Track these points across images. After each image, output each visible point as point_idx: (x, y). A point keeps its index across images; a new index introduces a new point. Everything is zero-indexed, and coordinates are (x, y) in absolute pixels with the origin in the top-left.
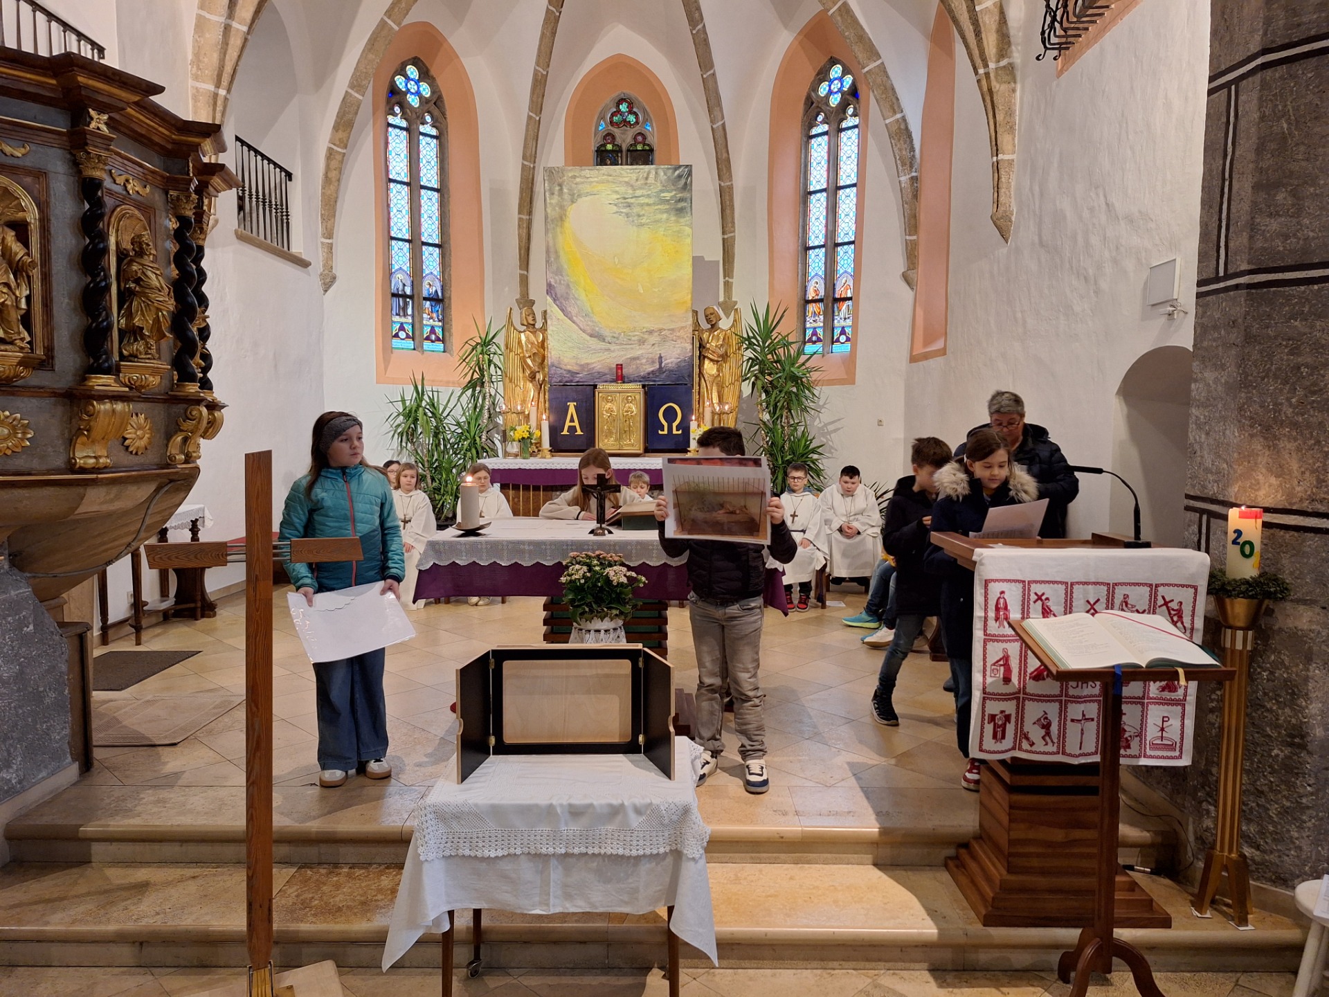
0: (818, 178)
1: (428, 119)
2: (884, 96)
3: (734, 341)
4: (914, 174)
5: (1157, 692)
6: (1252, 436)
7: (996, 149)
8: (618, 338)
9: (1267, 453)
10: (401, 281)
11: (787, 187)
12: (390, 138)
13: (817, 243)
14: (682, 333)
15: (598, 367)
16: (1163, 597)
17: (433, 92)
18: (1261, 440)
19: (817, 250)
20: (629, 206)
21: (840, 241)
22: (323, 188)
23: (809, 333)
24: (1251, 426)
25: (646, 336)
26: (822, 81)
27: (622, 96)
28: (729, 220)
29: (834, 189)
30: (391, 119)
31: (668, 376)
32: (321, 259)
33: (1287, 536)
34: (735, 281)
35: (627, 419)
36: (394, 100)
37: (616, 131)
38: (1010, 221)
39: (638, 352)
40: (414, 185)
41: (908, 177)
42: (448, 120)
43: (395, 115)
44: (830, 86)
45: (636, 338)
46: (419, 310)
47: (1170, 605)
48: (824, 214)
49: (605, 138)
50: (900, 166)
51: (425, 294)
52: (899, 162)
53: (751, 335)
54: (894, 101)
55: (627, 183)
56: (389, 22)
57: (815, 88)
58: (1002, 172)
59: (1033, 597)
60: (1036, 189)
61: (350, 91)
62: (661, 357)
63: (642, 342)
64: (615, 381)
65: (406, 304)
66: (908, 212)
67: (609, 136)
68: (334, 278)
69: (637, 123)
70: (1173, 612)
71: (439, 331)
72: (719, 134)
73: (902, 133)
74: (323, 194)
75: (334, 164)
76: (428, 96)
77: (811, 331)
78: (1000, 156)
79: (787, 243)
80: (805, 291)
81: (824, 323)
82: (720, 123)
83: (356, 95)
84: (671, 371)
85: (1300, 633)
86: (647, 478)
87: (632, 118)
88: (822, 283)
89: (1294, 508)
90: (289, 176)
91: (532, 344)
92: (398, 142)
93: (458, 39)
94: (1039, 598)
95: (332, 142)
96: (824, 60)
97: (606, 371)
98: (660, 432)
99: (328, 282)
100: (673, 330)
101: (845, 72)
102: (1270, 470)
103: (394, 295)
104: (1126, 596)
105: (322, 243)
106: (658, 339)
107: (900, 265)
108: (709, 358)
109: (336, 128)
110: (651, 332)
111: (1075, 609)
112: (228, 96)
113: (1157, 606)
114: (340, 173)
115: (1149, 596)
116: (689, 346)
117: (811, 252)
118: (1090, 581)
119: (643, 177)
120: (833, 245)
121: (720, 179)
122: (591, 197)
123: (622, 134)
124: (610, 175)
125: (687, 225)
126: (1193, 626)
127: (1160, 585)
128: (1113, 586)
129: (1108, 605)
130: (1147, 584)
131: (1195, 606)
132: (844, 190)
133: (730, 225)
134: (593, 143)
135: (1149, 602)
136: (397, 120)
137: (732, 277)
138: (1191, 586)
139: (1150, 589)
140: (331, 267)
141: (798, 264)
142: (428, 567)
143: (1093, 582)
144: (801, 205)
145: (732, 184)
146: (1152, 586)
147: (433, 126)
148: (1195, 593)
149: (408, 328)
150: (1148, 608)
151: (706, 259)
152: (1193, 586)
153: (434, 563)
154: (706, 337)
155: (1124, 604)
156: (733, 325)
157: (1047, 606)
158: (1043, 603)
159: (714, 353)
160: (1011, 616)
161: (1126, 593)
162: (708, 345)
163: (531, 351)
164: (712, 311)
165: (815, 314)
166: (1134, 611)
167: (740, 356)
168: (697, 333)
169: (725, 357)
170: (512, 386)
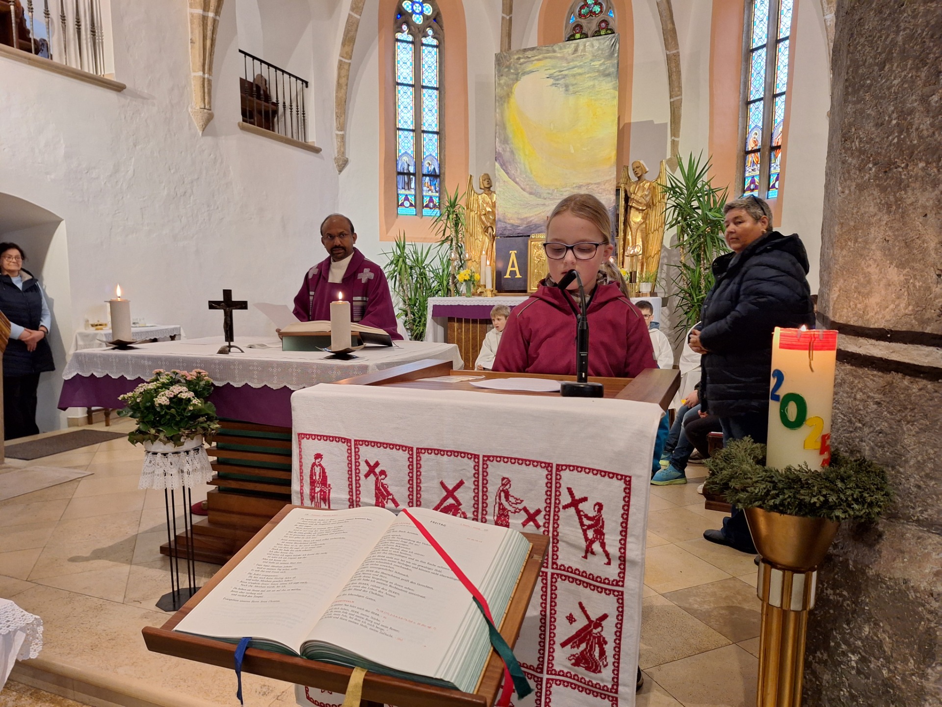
0: (760, 34)
1: (430, 32)
3: (660, 190)
5: (569, 664)
6: (861, 188)
8: (552, 194)
9: (886, 218)
10: (406, 162)
11: (730, 46)
12: (398, 51)
13: (757, 97)
14: (607, 186)
15: (535, 220)
16: (570, 491)
17: (434, 10)
18: (876, 193)
19: (757, 103)
20: (564, 77)
21: (778, 91)
22: (337, 92)
23: (748, 182)
24: (861, 169)
28: (676, 84)
29: (774, 43)
30: (399, 36)
32: (336, 146)
33: (915, 388)
34: (681, 140)
36: (400, 20)
37: (583, 22)
40: (418, 87)
42: (445, 31)
43: (403, 32)
47: (581, 506)
48: (764, 68)
49: (574, 29)
50: (825, 5)
51: (425, 171)
53: (674, 185)
55: (562, 58)
59: (364, 469)
65: (410, 180)
67: (578, 27)
68: (346, 162)
69: (601, 12)
71: (436, 200)
72: (664, 7)
74: (336, 96)
76: (430, 14)
77: (750, 179)
79: (730, 100)
80: (745, 143)
81: (760, 171)
83: (356, 16)
85: (912, 595)
87: (597, 9)
88: (760, 133)
89: (928, 330)
90: (307, 83)
91: (487, 204)
92: (404, 54)
94: (372, 469)
95: (341, 55)
99: (342, 164)
100: (599, 184)
102: (888, 252)
103: (399, 173)
104: (506, 482)
105: (337, 135)
108: (634, 207)
109: (343, 44)
110: (580, 187)
111: (424, 495)
112: (218, 18)
113: (561, 507)
114: (348, 79)
115: (547, 486)
116: (613, 197)
117: (751, 105)
118: (447, 449)
119: (576, 50)
120: (771, 97)
121: (667, 49)
122: (531, 75)
123: (588, 23)
124: (548, 51)
125: (614, 88)
126: (625, 553)
127: (564, 468)
128: (483, 460)
129: (478, 493)
130: (542, 463)
131: (627, 515)
132: (782, 43)
133: (677, 89)
134: (564, 35)
135: (546, 497)
136: (405, 36)
137: (678, 137)
138: (617, 475)
139: (546, 472)
140: (344, 153)
141: (739, 118)
142: (70, 378)
143: (451, 451)
144: (744, 63)
145: (678, 52)
146: (552, 467)
147: (434, 37)
148: (627, 491)
149: (412, 199)
150: (546, 508)
151: (655, 123)
152: (622, 476)
153: (78, 374)
154: (632, 189)
155: (503, 494)
156: (659, 177)
157: (383, 485)
158: (377, 479)
159: (638, 202)
160: (332, 495)
161: (506, 476)
162: (633, 196)
163: (485, 210)
164: (638, 165)
165: (753, 163)
166: (520, 510)
167: (664, 205)
168: (622, 186)
169: (650, 205)
170: (472, 239)
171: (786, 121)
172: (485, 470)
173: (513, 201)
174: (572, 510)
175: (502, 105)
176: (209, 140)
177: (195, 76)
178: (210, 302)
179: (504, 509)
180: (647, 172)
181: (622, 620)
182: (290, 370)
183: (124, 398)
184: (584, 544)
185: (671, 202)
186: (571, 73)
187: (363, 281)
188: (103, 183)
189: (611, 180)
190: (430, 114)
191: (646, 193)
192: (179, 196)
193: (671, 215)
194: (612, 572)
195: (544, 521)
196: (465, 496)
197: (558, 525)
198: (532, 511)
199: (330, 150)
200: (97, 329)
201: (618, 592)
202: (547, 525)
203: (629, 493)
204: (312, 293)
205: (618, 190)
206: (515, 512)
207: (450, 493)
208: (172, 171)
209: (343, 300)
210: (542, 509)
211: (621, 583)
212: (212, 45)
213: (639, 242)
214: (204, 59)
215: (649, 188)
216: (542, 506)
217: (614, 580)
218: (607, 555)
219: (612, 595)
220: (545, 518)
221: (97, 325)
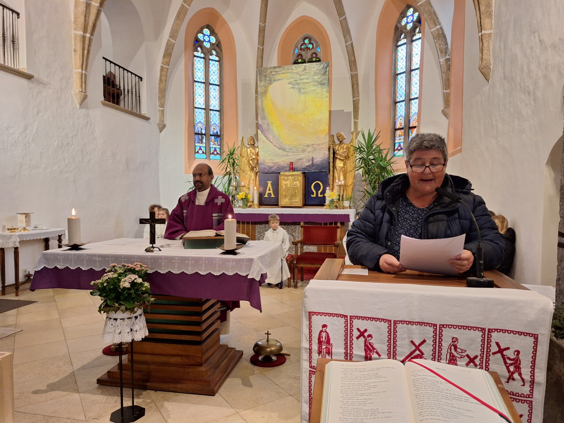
0: (401, 66)
1: (214, 52)
2: (430, 17)
3: (352, 149)
4: (448, 57)
7: (481, 27)
8: (292, 149)
10: (200, 127)
11: (386, 73)
12: (195, 62)
13: (401, 99)
14: (324, 146)
15: (282, 164)
16: (497, 344)
17: (216, 40)
19: (401, 103)
20: (298, 84)
21: (412, 97)
22: (159, 85)
23: (397, 146)
25: (306, 148)
26: (403, 18)
27: (306, 36)
28: (356, 90)
29: (409, 71)
30: (196, 53)
31: (316, 168)
32: (158, 117)
34: (359, 121)
35: (294, 189)
36: (197, 44)
37: (303, 53)
38: (490, 69)
39: (302, 156)
40: (207, 83)
41: (444, 59)
42: (223, 53)
43: (198, 51)
44: (407, 19)
45: (301, 149)
46: (208, 141)
47: (505, 353)
48: (405, 84)
49: (298, 56)
50: (439, 54)
51: (212, 133)
52: (439, 51)
53: (360, 146)
54: (435, 19)
55: (297, 73)
56: (185, 5)
57: (399, 21)
58: (484, 41)
59: (356, 333)
60: (502, 45)
61: (170, 39)
62: (313, 158)
63: (304, 151)
64: (289, 171)
65: (202, 138)
66: (444, 77)
67: (300, 55)
68: (164, 126)
69: (313, 48)
70: (509, 362)
71: (218, 150)
72: (350, 47)
73: (441, 35)
74: (159, 87)
75: (164, 73)
76: (214, 42)
77: (398, 144)
78: (483, 32)
79: (386, 101)
80: (395, 123)
81: (404, 139)
82: (350, 42)
83: (172, 41)
84: (318, 165)
86: (278, 218)
87: (310, 46)
88: (403, 119)
90: (141, 78)
91: (253, 153)
92: (199, 64)
93: (227, 15)
94: (362, 334)
95: (163, 63)
96: (404, 6)
97: (286, 166)
98: (312, 196)
99: (162, 127)
100: (319, 144)
101: (414, 12)
103: (196, 134)
104: (455, 340)
105: (159, 110)
106: (312, 149)
107: (441, 105)
108: (338, 158)
109: (164, 57)
110: (308, 146)
111: (399, 349)
112: (92, 37)
113: (491, 353)
114: (166, 77)
115: (482, 341)
116: (327, 153)
117: (398, 104)
118: (415, 321)
119: (305, 69)
120: (409, 100)
121: (351, 71)
122: (279, 81)
123: (306, 54)
124: (288, 69)
125: (326, 92)
126: (534, 378)
127: (493, 330)
128: (440, 327)
129: (435, 347)
130: (478, 328)
131: (535, 357)
132: (414, 72)
133: (356, 93)
134: (292, 60)
135: (481, 348)
136: (199, 54)
137: (358, 119)
138: (530, 334)
139: (482, 334)
140: (163, 121)
141: (391, 111)
142: (40, 269)
143: (418, 322)
144: (393, 81)
145: (357, 73)
146: (485, 330)
147: (216, 56)
148: (536, 343)
149: (203, 149)
150: (481, 354)
151: (345, 111)
152: (532, 334)
153: (45, 267)
154: (337, 148)
155: (453, 347)
156: (351, 142)
157: (370, 343)
158: (366, 340)
159: (340, 155)
160: (334, 350)
161: (455, 336)
162: (338, 152)
163: (252, 157)
164: (340, 135)
165: (400, 136)
166: (464, 356)
167: (355, 157)
168: (332, 146)
169: (347, 157)
170: (244, 174)
171: (419, 114)
172: (440, 333)
173: (269, 153)
174: (499, 355)
175: (262, 97)
176: (84, 111)
177: (76, 72)
178: (140, 219)
179: (454, 356)
180: (345, 139)
181: (531, 417)
182: (201, 262)
183: (94, 284)
184: (507, 375)
185: (358, 156)
186: (302, 82)
187: (219, 204)
188: (17, 137)
189: (325, 143)
190: (214, 100)
191: (345, 150)
192: (64, 145)
193: (358, 163)
194: (526, 390)
195: (480, 362)
196: (427, 349)
197: (489, 364)
198: (472, 357)
199: (155, 119)
200: (11, 232)
201: (529, 401)
202: (481, 364)
203: (537, 344)
204: (185, 211)
205: (329, 148)
206: (461, 357)
207: (417, 348)
208: (61, 130)
209: (232, 218)
210: (479, 355)
211: (531, 396)
212: (88, 53)
213: (342, 178)
214: (83, 62)
215: (346, 148)
216: (478, 353)
217: (527, 395)
218: (523, 380)
219: (525, 403)
220: (480, 360)
221: (12, 229)
